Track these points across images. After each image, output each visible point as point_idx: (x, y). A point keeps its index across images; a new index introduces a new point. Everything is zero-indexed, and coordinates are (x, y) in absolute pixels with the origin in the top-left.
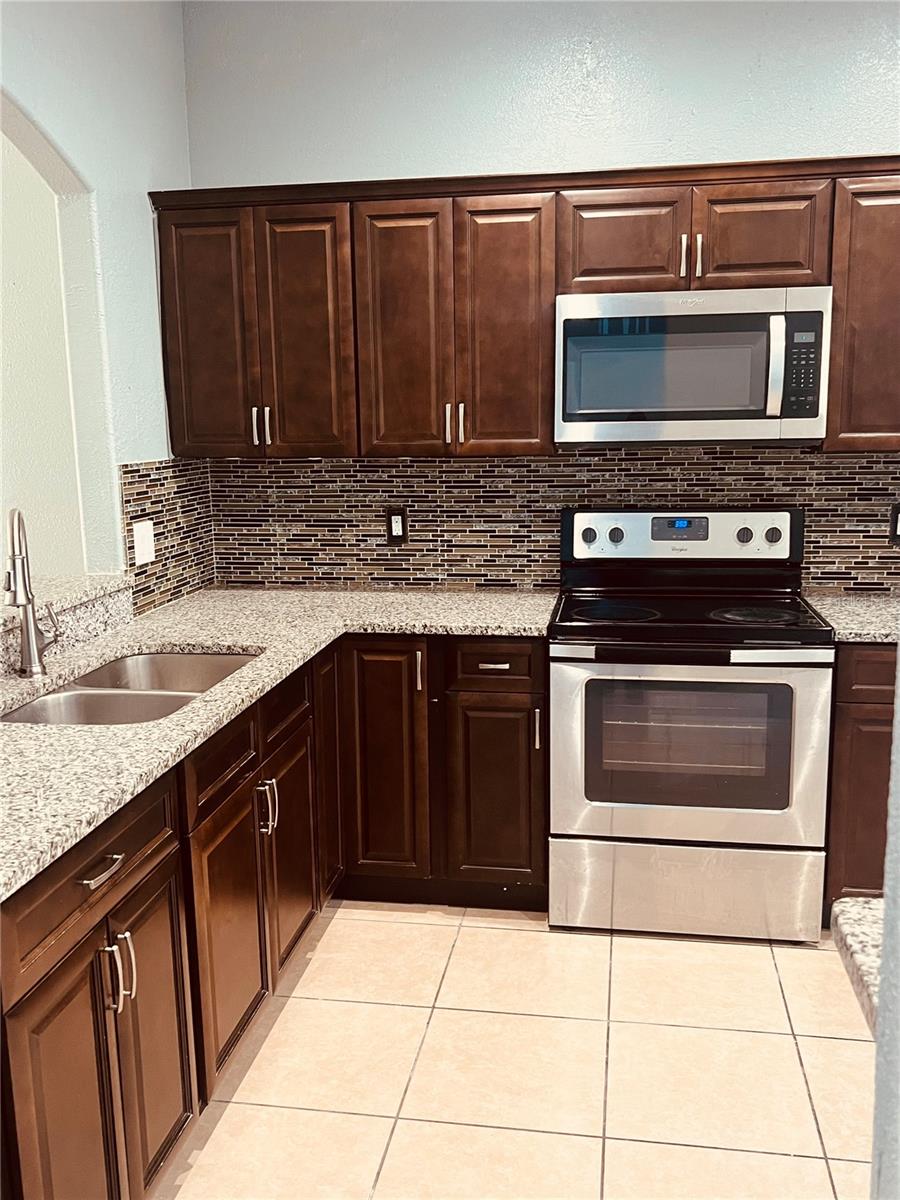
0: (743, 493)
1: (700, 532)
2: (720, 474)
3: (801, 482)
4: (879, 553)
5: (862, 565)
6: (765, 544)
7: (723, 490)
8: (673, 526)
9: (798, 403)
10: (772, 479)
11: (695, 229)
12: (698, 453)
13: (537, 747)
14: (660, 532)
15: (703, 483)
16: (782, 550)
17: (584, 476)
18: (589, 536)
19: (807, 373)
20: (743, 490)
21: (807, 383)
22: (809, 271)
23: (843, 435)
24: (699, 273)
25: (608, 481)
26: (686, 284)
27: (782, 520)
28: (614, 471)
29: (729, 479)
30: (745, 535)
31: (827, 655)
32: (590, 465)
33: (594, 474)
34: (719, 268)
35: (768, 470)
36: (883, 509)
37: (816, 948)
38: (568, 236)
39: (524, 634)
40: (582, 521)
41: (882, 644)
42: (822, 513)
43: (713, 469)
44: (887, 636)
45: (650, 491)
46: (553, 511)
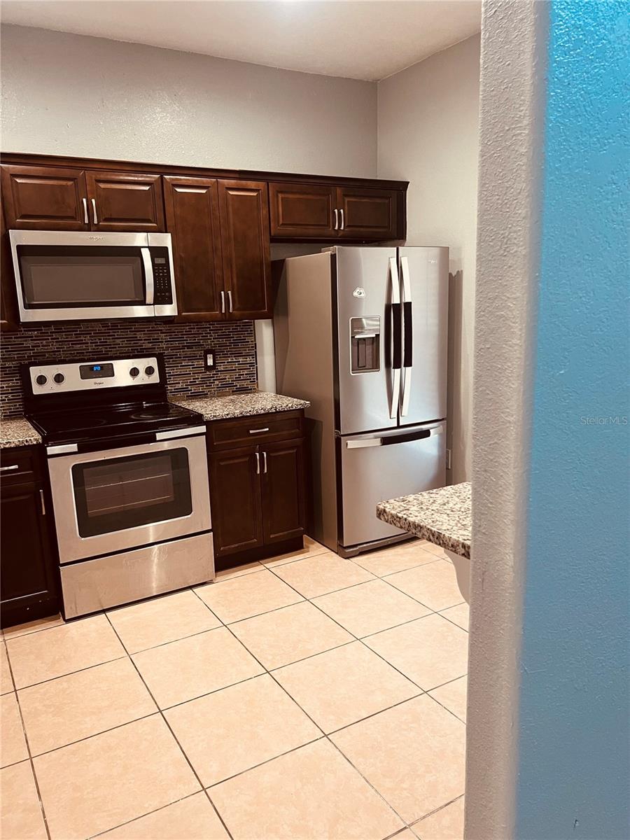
0: (127, 349)
1: (109, 372)
2: (113, 339)
3: (156, 341)
4: (201, 375)
5: (193, 383)
6: (146, 377)
7: (115, 348)
8: (93, 370)
9: (162, 297)
10: (141, 340)
11: (89, 196)
12: (99, 327)
13: (44, 513)
14: (86, 374)
15: (104, 344)
16: (155, 378)
17: (29, 344)
18: (42, 380)
19: (164, 281)
20: (126, 347)
21: (164, 286)
22: (155, 225)
23: (184, 314)
24: (96, 222)
25: (46, 346)
26: (89, 228)
27: (153, 362)
28: (48, 339)
29: (118, 341)
30: (134, 372)
31: (203, 429)
32: (32, 337)
33: (35, 342)
34: (106, 220)
35: (139, 335)
36: (199, 352)
37: (213, 583)
38: (9, 193)
39: (26, 444)
40: (35, 372)
41: (226, 419)
42: (171, 356)
43: (108, 336)
44: (228, 415)
45: (73, 350)
46: (11, 367)
